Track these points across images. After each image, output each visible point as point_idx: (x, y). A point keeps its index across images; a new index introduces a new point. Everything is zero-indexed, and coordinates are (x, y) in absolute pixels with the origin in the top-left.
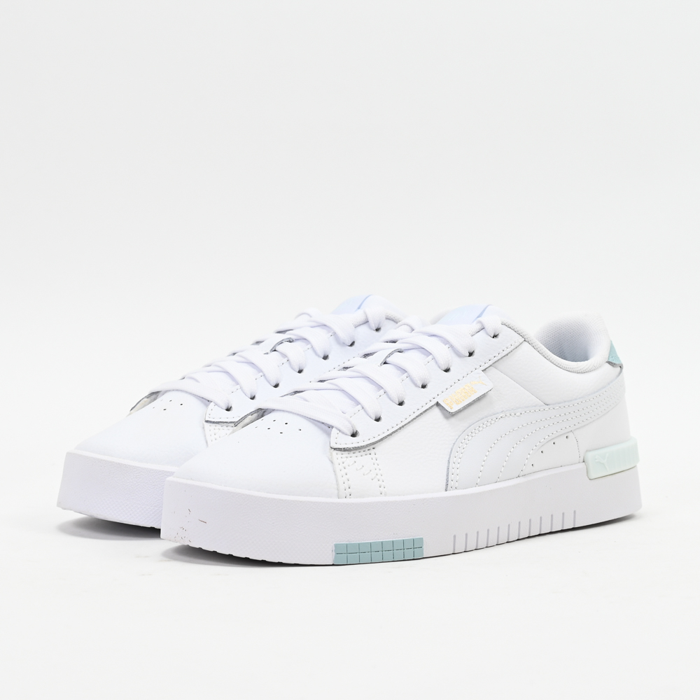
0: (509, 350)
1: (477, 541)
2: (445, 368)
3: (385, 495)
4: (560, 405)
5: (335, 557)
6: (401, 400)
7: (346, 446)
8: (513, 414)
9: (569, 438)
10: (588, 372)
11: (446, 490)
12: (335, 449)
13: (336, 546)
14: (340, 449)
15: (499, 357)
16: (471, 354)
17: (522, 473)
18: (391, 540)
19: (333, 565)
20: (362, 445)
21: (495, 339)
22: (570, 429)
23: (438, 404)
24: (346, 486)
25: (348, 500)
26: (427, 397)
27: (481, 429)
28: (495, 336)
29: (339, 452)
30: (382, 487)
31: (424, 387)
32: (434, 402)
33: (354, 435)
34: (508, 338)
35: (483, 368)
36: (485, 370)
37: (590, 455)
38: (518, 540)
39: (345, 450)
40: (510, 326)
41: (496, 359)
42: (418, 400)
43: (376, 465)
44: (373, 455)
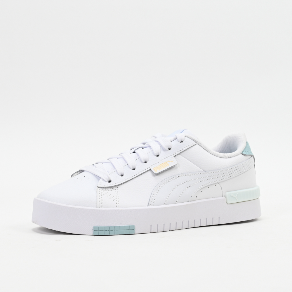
0: (187, 148)
1: (164, 228)
2: (157, 155)
3: (118, 207)
4: (211, 172)
5: (94, 232)
6: (134, 168)
7: (104, 186)
8: (187, 175)
9: (217, 186)
10: (229, 158)
11: (148, 206)
12: (99, 187)
13: (94, 227)
14: (101, 187)
15: (182, 151)
16: (169, 149)
17: (190, 200)
18: (119, 226)
19: (93, 235)
20: (112, 186)
21: (181, 143)
22: (217, 182)
23: (150, 170)
24: (101, 203)
25: (101, 209)
26: (146, 167)
27: (170, 181)
28: (181, 142)
29: (101, 189)
30: (117, 204)
31: (145, 162)
32: (149, 169)
33: (110, 182)
34: (188, 143)
35: (174, 155)
36: (175, 156)
37: (227, 193)
38: (188, 228)
39: (103, 188)
40: (190, 137)
41: (181, 151)
42: (141, 168)
43: (117, 194)
44: (117, 191)
